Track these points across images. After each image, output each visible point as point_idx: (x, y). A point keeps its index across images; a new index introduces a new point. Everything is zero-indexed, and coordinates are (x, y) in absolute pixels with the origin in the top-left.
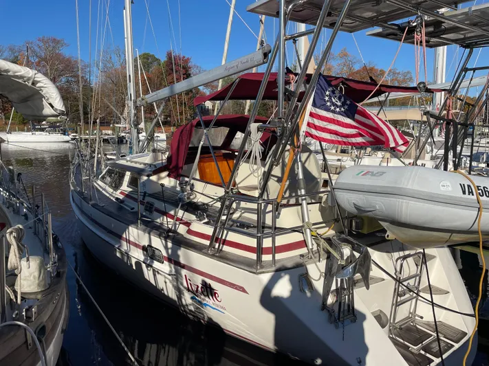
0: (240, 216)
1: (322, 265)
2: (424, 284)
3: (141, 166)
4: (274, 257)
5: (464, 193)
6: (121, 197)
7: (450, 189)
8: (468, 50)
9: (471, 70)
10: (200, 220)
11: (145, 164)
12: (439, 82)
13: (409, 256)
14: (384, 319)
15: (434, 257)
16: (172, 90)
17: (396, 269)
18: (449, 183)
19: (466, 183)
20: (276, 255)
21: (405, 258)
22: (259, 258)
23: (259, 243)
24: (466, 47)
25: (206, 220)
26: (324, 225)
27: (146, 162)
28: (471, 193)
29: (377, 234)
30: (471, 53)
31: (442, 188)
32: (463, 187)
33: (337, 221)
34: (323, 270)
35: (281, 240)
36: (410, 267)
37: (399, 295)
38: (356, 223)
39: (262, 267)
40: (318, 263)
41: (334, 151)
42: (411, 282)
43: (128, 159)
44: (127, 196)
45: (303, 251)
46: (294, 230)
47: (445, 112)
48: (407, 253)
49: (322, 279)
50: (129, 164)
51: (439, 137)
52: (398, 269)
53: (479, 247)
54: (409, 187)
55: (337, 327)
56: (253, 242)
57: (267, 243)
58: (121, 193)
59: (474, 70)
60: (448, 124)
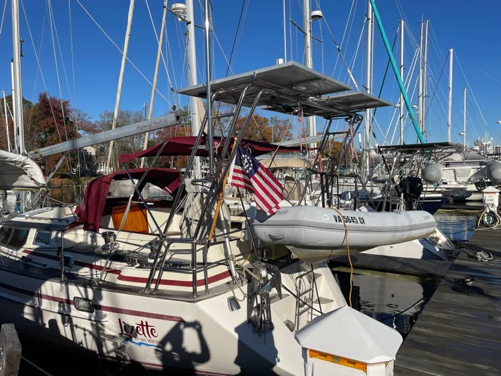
0: (170, 258)
1: (245, 288)
2: (315, 298)
3: (48, 222)
4: (207, 287)
5: (336, 221)
6: (26, 255)
7: (328, 219)
8: (329, 121)
9: (331, 134)
10: (133, 266)
11: (52, 220)
12: (311, 135)
13: (304, 275)
14: (291, 325)
15: (320, 275)
16: (73, 145)
17: (296, 286)
18: (326, 216)
19: (337, 214)
20: (209, 285)
21: (301, 276)
22: (195, 290)
23: (194, 277)
24: (327, 118)
25: (138, 265)
26: (241, 257)
27: (52, 217)
28: (340, 221)
29: (281, 261)
30: (330, 122)
31: (324, 219)
32: (335, 217)
33: (252, 251)
34: (246, 292)
35: (212, 272)
36: (306, 284)
37: (300, 306)
38: (267, 252)
39: (198, 296)
40: (241, 287)
41: (231, 196)
42: (307, 295)
43: (27, 216)
44: (34, 253)
45: (229, 279)
46: (218, 263)
47: (316, 167)
48: (302, 273)
49: (246, 299)
50: (29, 220)
51: (315, 180)
52: (298, 286)
53: (350, 267)
54: (305, 219)
55: (260, 335)
56: (189, 278)
57: (200, 276)
58: (25, 251)
59: (334, 134)
60: (322, 175)
